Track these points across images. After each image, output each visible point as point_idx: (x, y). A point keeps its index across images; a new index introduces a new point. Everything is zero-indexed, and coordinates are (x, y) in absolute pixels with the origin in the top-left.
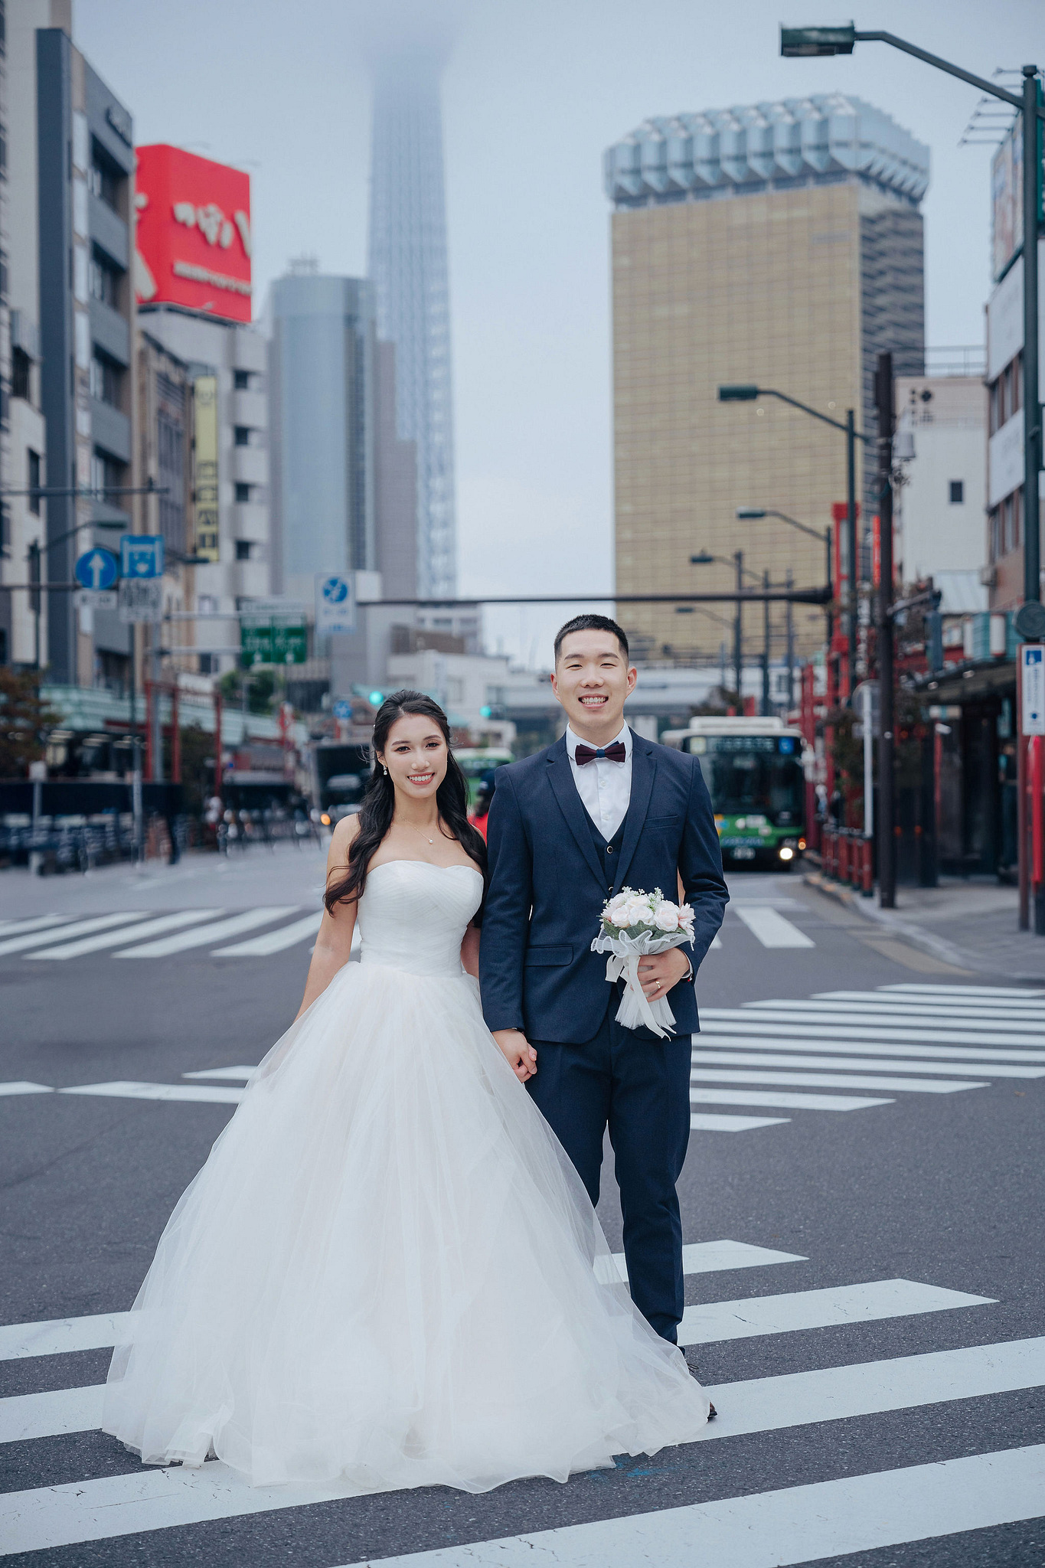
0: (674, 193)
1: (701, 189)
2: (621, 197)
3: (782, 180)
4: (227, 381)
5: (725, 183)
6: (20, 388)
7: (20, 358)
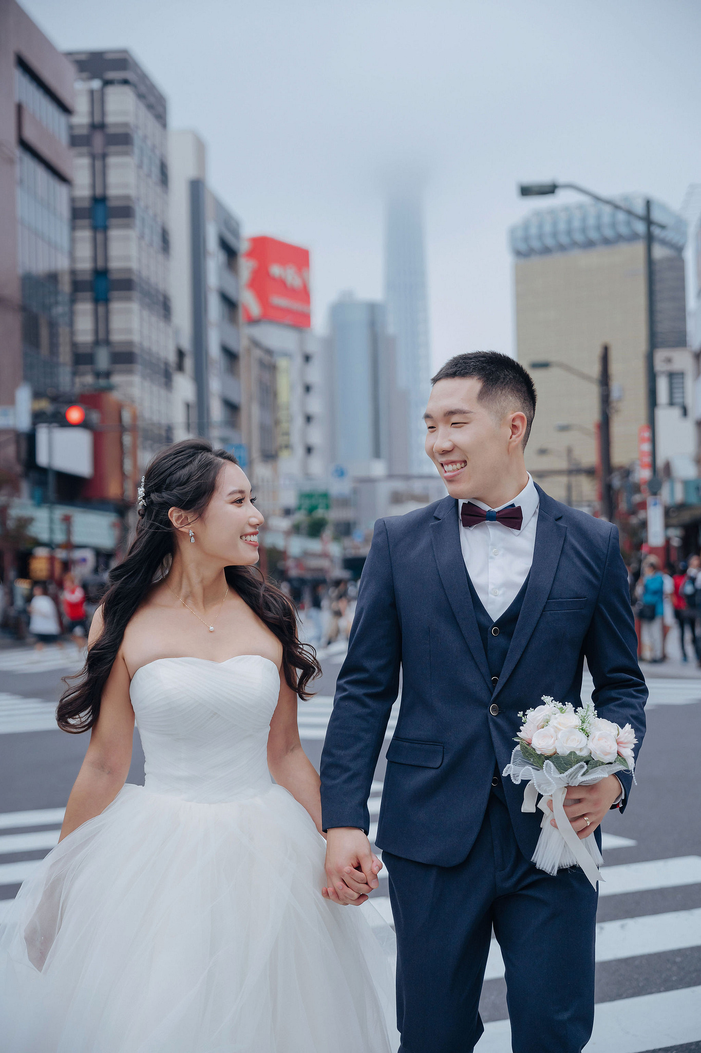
0: (546, 251)
1: (562, 248)
2: (518, 253)
3: (607, 242)
4: (299, 360)
5: (574, 244)
6: (180, 367)
7: (181, 354)
